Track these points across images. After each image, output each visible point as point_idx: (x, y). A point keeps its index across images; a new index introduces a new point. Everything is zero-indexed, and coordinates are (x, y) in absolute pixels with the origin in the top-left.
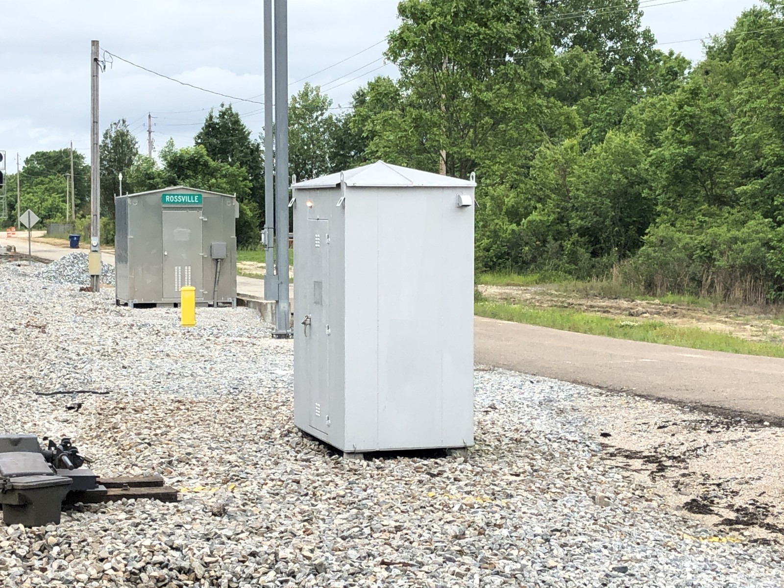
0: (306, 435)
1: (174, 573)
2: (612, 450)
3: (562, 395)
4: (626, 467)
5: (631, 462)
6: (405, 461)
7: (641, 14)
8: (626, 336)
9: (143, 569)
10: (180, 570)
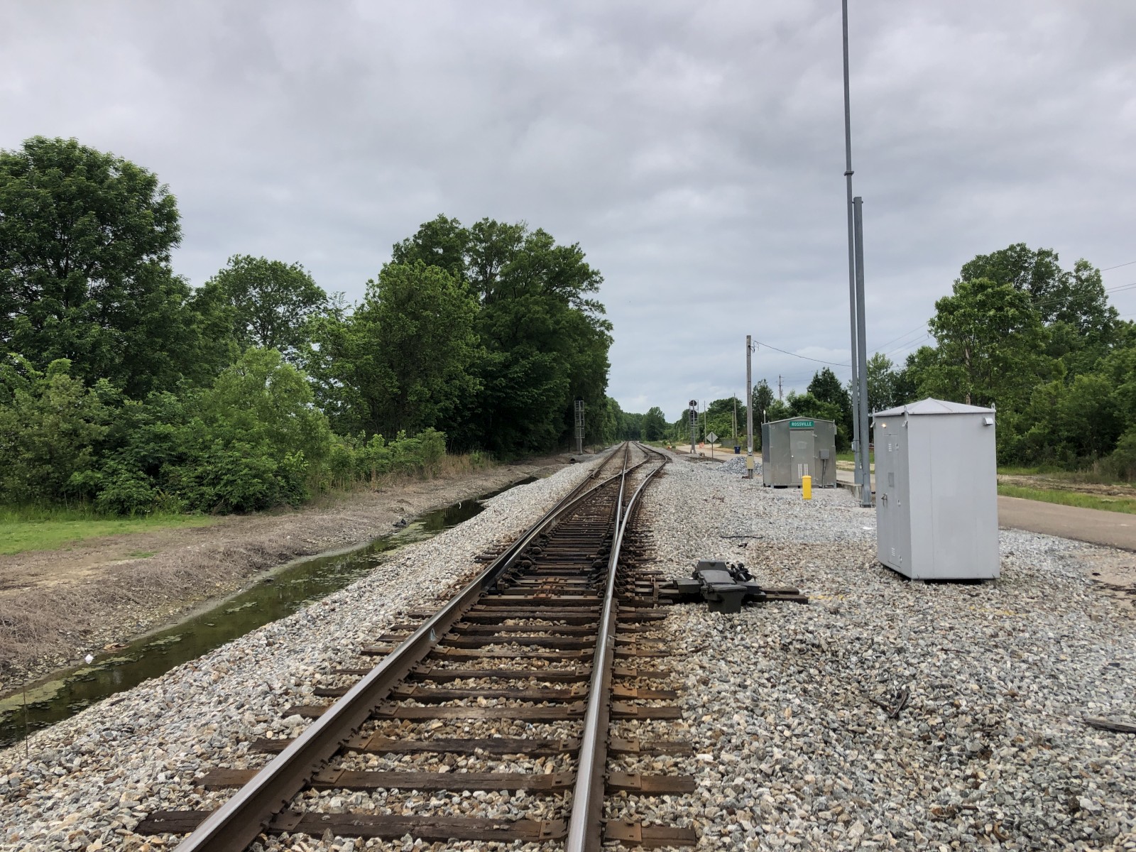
0: (885, 567)
1: (810, 647)
2: (1101, 585)
3: (1062, 547)
4: (1113, 597)
5: (1117, 593)
6: (952, 586)
7: (1107, 297)
8: (1106, 508)
9: (791, 643)
10: (813, 645)
